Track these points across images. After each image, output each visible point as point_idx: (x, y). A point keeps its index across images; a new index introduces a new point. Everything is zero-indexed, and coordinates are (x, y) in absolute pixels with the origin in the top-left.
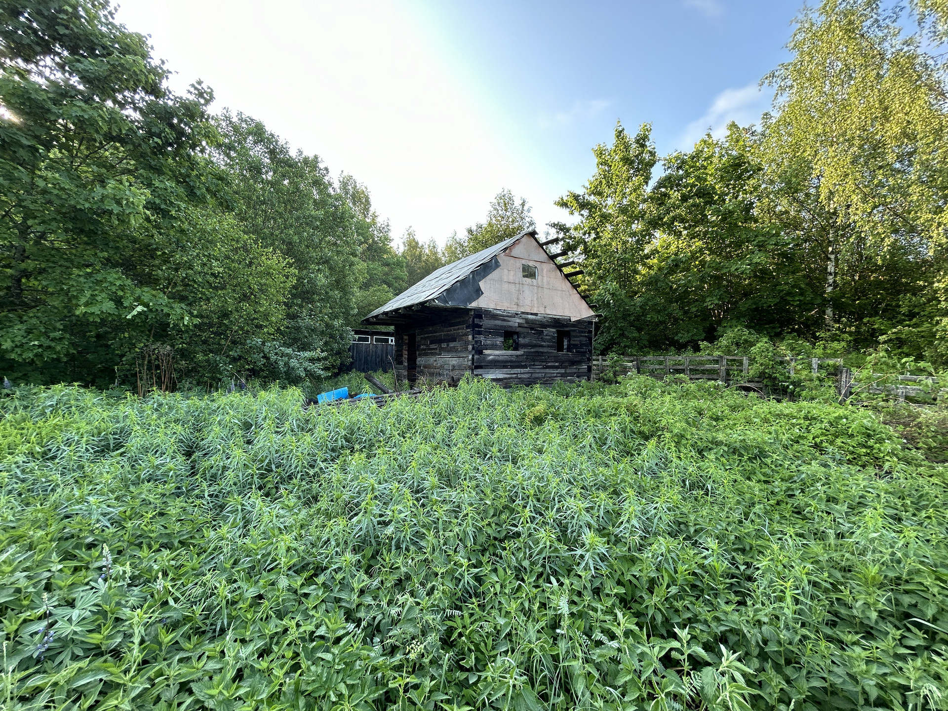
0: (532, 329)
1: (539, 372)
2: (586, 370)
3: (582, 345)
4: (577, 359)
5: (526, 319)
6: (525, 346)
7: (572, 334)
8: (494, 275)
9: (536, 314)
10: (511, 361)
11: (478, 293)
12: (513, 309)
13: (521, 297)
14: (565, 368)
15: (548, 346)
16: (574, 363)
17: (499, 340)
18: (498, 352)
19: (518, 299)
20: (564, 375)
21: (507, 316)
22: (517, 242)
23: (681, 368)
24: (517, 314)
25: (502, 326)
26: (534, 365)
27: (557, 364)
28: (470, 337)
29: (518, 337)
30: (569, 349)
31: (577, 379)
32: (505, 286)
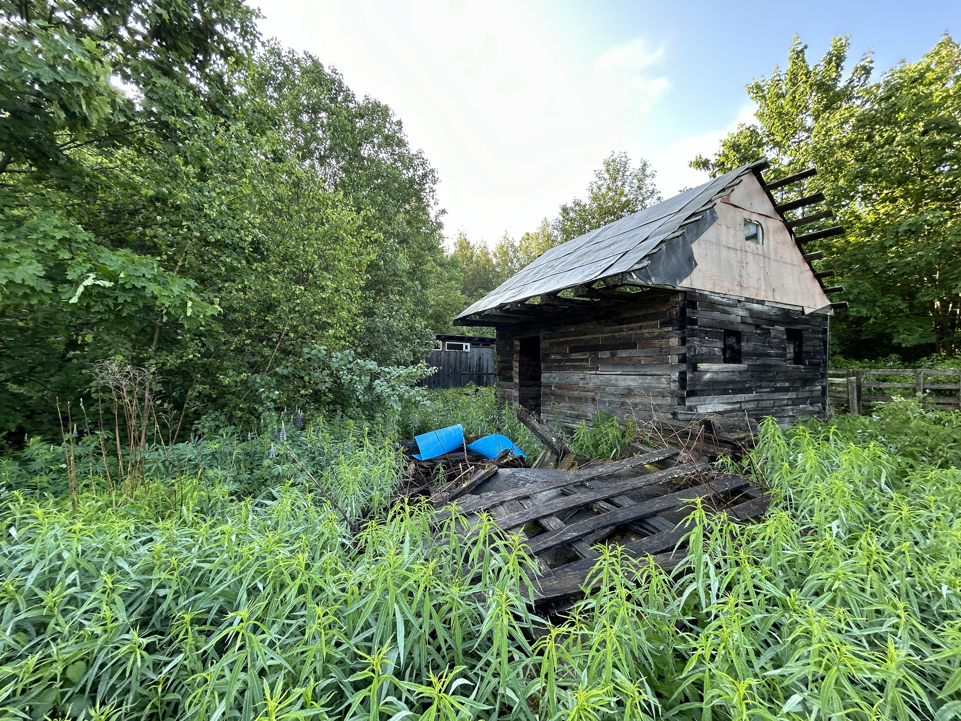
0: (757, 326)
1: (768, 398)
2: (819, 394)
3: (816, 352)
4: (810, 376)
5: (751, 310)
6: (750, 355)
7: (805, 335)
8: (710, 234)
9: (762, 302)
10: (732, 382)
11: (691, 262)
12: (735, 293)
13: (744, 273)
14: (796, 390)
15: (778, 356)
16: (807, 382)
17: (717, 347)
18: (716, 367)
19: (741, 276)
20: (795, 402)
21: (728, 305)
22: (737, 181)
23: (949, 387)
24: (739, 301)
25: (722, 322)
26: (760, 387)
27: (787, 385)
28: (674, 341)
29: (739, 341)
30: (798, 359)
31: (811, 408)
32: (725, 253)
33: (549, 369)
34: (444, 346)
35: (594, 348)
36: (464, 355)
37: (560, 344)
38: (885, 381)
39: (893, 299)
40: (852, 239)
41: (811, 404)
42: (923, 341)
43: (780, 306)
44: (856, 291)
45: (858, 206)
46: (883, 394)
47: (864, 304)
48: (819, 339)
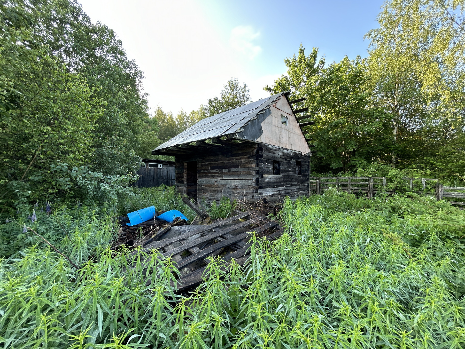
0: (286, 159)
1: (290, 189)
2: (306, 186)
3: (306, 170)
4: (304, 179)
5: (283, 153)
6: (283, 171)
7: (302, 163)
8: (268, 119)
9: (287, 150)
10: (276, 182)
11: (261, 131)
12: (278, 145)
13: (281, 137)
14: (299, 185)
15: (293, 171)
16: (303, 182)
17: (271, 167)
18: (270, 176)
19: (280, 138)
20: (299, 190)
21: (275, 150)
22: (279, 98)
23: (345, 183)
24: (279, 149)
25: (272, 157)
26: (287, 184)
27: (296, 183)
28: (254, 165)
29: (279, 165)
30: (300, 173)
31: (304, 192)
32: (274, 128)
33: (201, 177)
34: (147, 165)
35: (221, 167)
36: (159, 170)
37: (206, 165)
38: (328, 181)
39: (331, 151)
40: (319, 127)
41: (304, 191)
42: (339, 167)
43: (294, 151)
44: (319, 147)
45: (320, 114)
46: (327, 186)
47: (322, 152)
48: (307, 165)
